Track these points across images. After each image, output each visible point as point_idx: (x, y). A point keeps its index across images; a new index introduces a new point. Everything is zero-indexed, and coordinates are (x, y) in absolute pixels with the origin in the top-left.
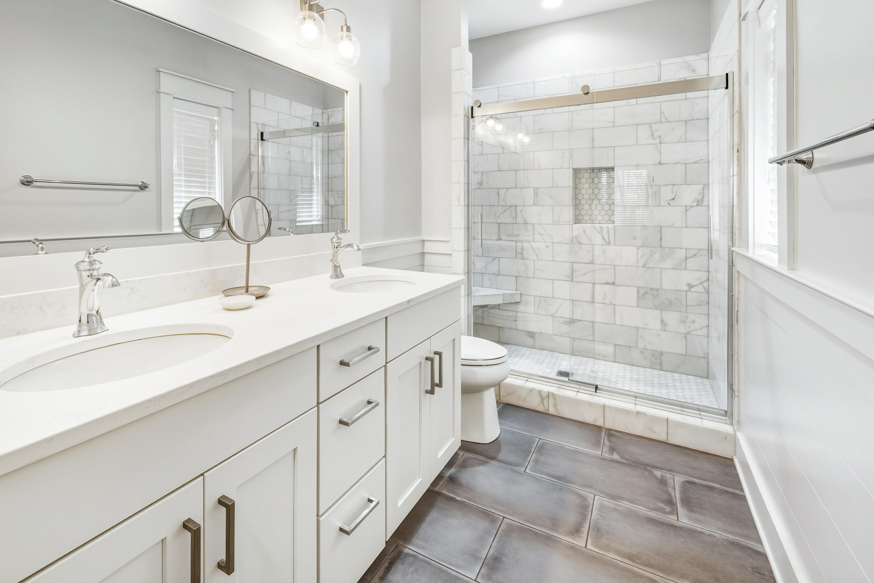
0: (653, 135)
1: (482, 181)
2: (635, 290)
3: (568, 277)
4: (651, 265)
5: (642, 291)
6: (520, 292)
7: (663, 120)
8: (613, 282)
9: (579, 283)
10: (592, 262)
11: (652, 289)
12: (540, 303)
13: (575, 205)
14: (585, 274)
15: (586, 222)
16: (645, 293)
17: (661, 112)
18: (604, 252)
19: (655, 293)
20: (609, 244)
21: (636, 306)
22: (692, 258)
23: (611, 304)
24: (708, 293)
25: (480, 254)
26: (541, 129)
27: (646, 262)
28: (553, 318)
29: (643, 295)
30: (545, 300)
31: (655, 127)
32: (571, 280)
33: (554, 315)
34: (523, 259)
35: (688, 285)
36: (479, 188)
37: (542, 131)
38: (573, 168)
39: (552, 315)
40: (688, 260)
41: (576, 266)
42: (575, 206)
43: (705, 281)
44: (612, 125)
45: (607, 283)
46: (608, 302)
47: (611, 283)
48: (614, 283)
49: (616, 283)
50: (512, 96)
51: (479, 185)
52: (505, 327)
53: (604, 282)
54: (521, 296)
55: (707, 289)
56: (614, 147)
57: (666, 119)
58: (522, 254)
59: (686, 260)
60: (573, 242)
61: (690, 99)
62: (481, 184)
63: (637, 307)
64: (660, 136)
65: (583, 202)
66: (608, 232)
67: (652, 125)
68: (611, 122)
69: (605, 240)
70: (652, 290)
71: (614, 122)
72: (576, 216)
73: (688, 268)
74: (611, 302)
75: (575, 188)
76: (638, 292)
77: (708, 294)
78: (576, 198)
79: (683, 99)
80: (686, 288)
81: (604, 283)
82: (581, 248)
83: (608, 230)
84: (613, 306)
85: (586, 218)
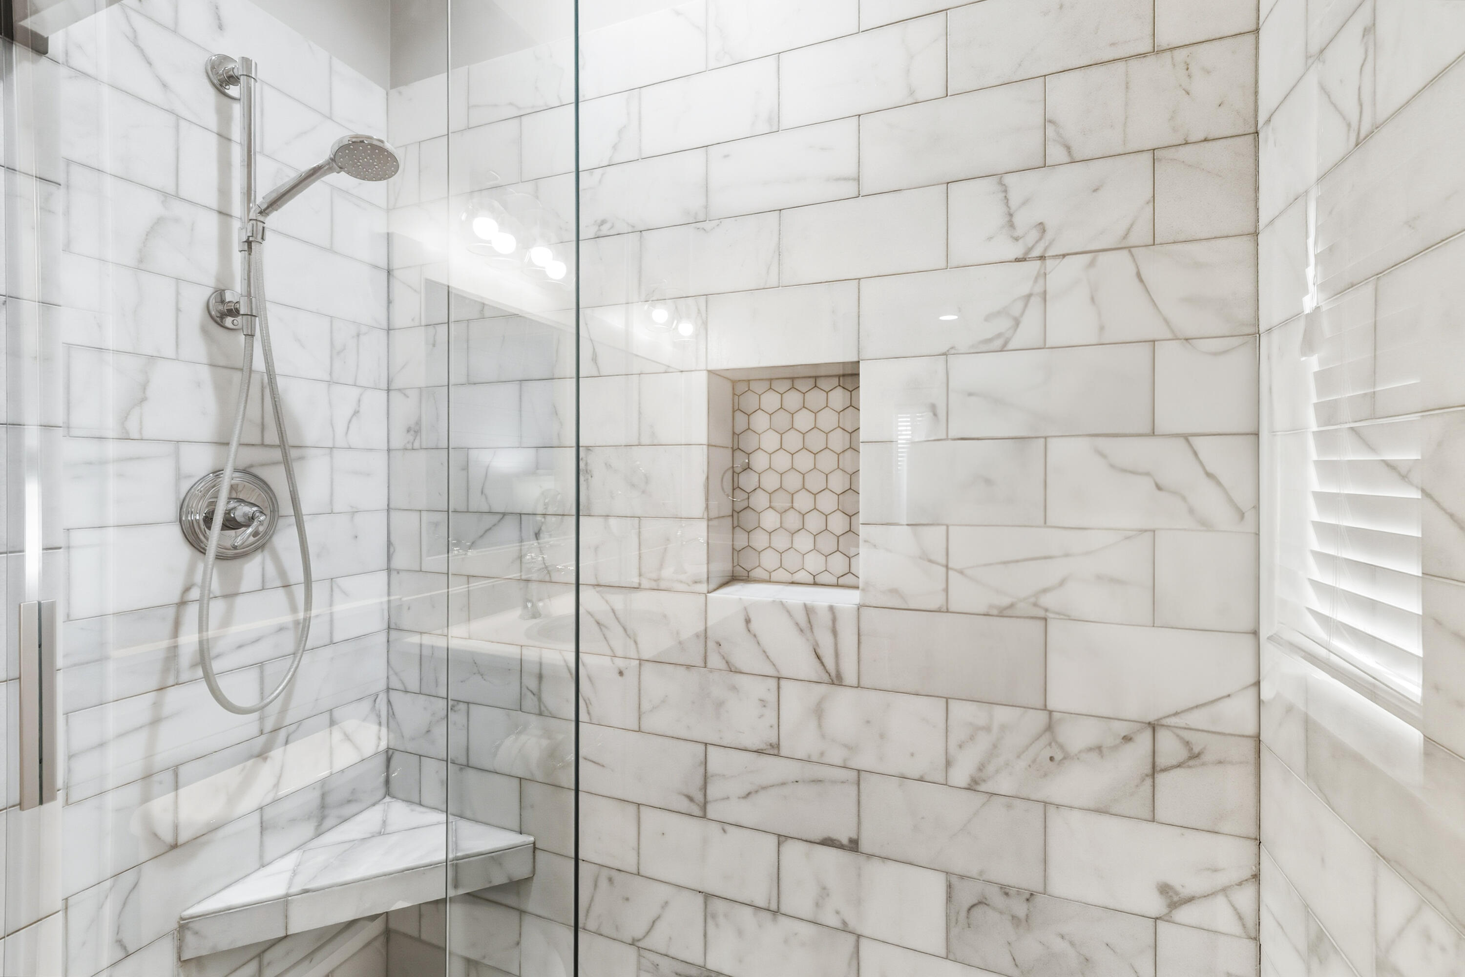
0: (1011, 225)
1: (418, 423)
2: (935, 884)
3: (691, 799)
4: (1004, 784)
5: (966, 895)
6: (532, 839)
7: (1056, 153)
8: (851, 841)
9: (727, 827)
10: (773, 750)
11: (1005, 891)
12: (596, 886)
13: (733, 510)
14: (749, 794)
15: (767, 578)
16: (975, 901)
17: (1047, 121)
18: (819, 712)
19: (1020, 908)
20: (836, 680)
21: (944, 955)
22: (1178, 771)
23: (845, 928)
24: (1256, 939)
25: (414, 686)
26: (603, 222)
27: (981, 768)
28: (640, 955)
29: (969, 910)
30: (610, 880)
31: (1018, 185)
32: (697, 811)
33: (640, 944)
34: (540, 714)
35: (1165, 889)
36: (409, 446)
37: (605, 229)
38: (710, 368)
39: (634, 940)
40: (1161, 778)
41: (717, 760)
42: (733, 516)
43: (1240, 884)
44: (850, 189)
45: (828, 842)
46: (833, 920)
47: (845, 841)
48: (853, 846)
49: (865, 845)
50: (511, 104)
51: (410, 437)
52: (486, 961)
53: (818, 836)
54: (534, 852)
55: (1250, 922)
56: (859, 279)
57: (1068, 148)
58: (538, 695)
59: (1153, 775)
60: (709, 665)
61: (1172, 49)
62: (416, 432)
63: (947, 958)
64: (1041, 224)
65: (760, 500)
66: (835, 632)
67: (1009, 180)
68: (846, 179)
69: (822, 663)
70: (1007, 894)
71: (858, 180)
72: (735, 553)
73: (1160, 815)
74: (845, 923)
75: (733, 451)
76: (949, 898)
77: (1251, 945)
78: (736, 486)
79: (1144, 55)
80: (1155, 905)
81: (818, 841)
82: (734, 688)
83: (834, 620)
84: (852, 939)
85: (769, 560)
